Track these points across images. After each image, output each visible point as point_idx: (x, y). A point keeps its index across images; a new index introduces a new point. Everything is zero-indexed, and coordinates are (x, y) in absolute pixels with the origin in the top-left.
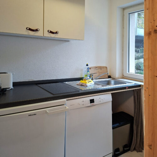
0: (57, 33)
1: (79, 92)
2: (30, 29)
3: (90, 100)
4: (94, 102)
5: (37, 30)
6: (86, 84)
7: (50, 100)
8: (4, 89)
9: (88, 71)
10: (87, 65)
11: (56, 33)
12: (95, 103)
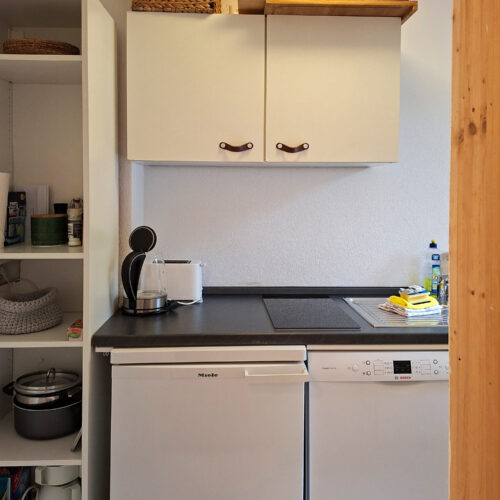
0: (304, 149)
1: (357, 332)
2: (228, 147)
3: (395, 362)
4: (410, 372)
5: (245, 148)
6: (403, 309)
7: (258, 342)
8: (173, 301)
9: (434, 266)
10: (433, 245)
11: (301, 148)
12: (413, 376)
